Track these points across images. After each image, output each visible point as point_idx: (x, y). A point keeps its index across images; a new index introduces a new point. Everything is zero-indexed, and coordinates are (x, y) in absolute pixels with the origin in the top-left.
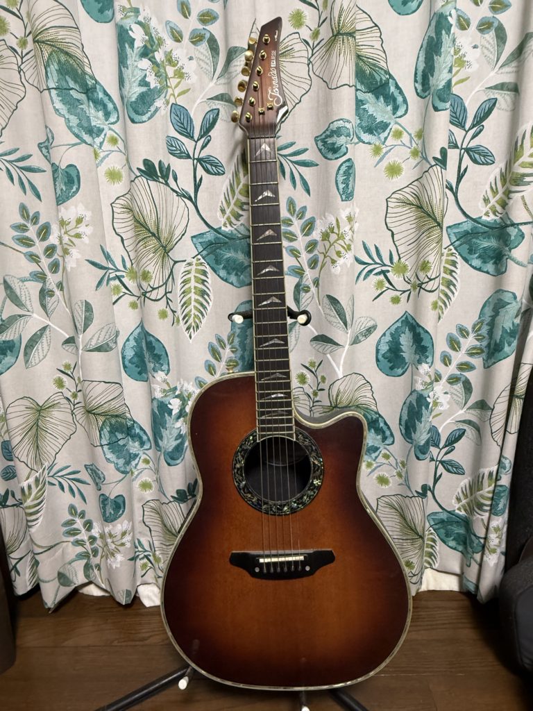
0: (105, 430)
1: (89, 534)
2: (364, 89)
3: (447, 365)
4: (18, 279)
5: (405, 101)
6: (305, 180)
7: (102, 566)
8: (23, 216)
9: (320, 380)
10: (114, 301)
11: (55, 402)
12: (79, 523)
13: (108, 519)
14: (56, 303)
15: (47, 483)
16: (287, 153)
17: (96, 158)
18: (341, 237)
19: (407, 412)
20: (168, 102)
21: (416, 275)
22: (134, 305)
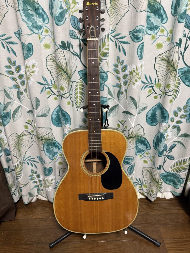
0: (45, 145)
1: (39, 179)
2: (150, 11)
3: (173, 122)
4: (8, 88)
5: (167, 17)
6: (124, 49)
7: (44, 190)
8: (9, 62)
9: (125, 127)
10: (48, 97)
11: (25, 134)
12: (35, 176)
13: (46, 175)
14: (24, 97)
15: (23, 163)
16: (118, 38)
17: (40, 39)
18: (137, 74)
19: (156, 139)
20: (70, 15)
21: (165, 89)
22: (56, 99)
